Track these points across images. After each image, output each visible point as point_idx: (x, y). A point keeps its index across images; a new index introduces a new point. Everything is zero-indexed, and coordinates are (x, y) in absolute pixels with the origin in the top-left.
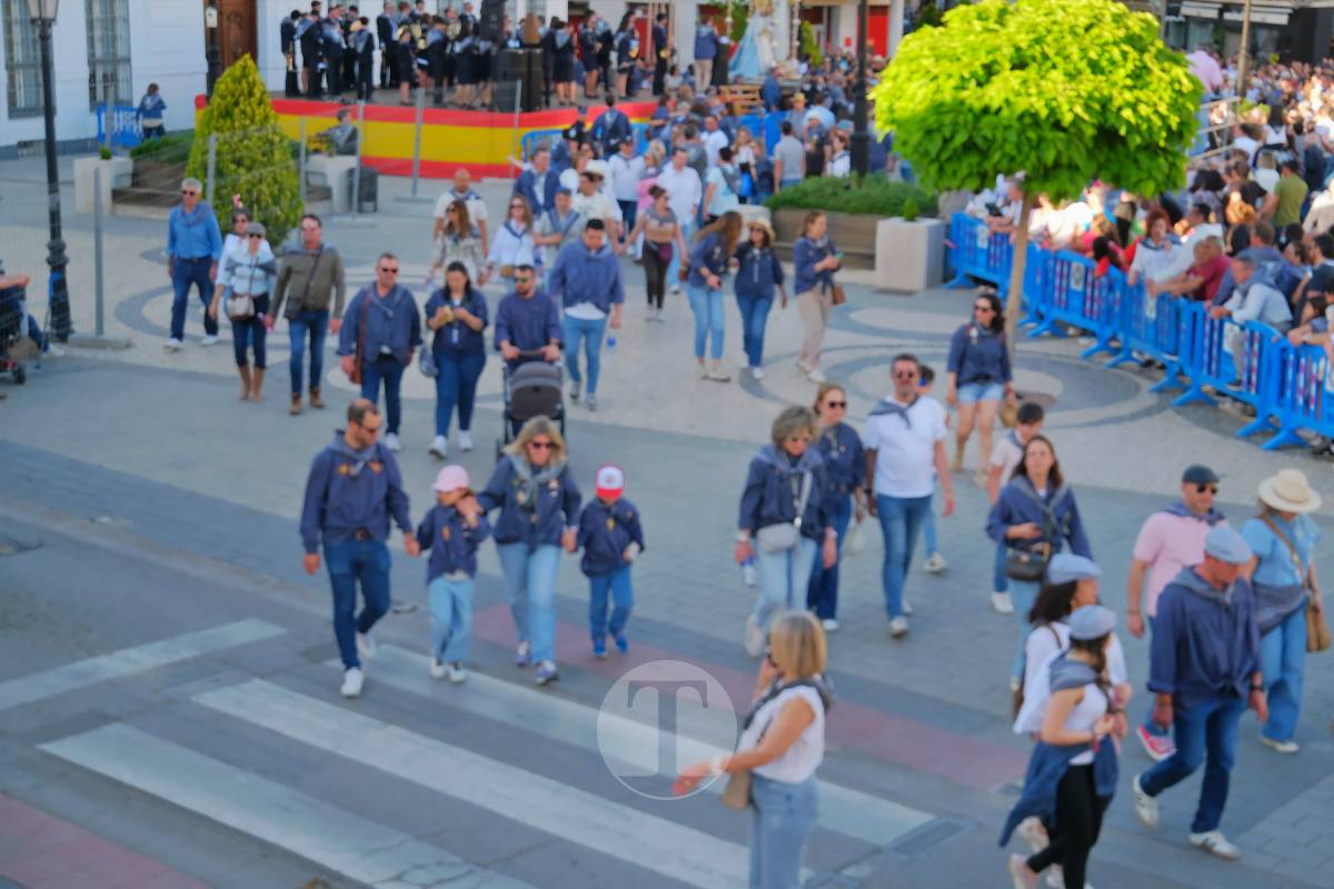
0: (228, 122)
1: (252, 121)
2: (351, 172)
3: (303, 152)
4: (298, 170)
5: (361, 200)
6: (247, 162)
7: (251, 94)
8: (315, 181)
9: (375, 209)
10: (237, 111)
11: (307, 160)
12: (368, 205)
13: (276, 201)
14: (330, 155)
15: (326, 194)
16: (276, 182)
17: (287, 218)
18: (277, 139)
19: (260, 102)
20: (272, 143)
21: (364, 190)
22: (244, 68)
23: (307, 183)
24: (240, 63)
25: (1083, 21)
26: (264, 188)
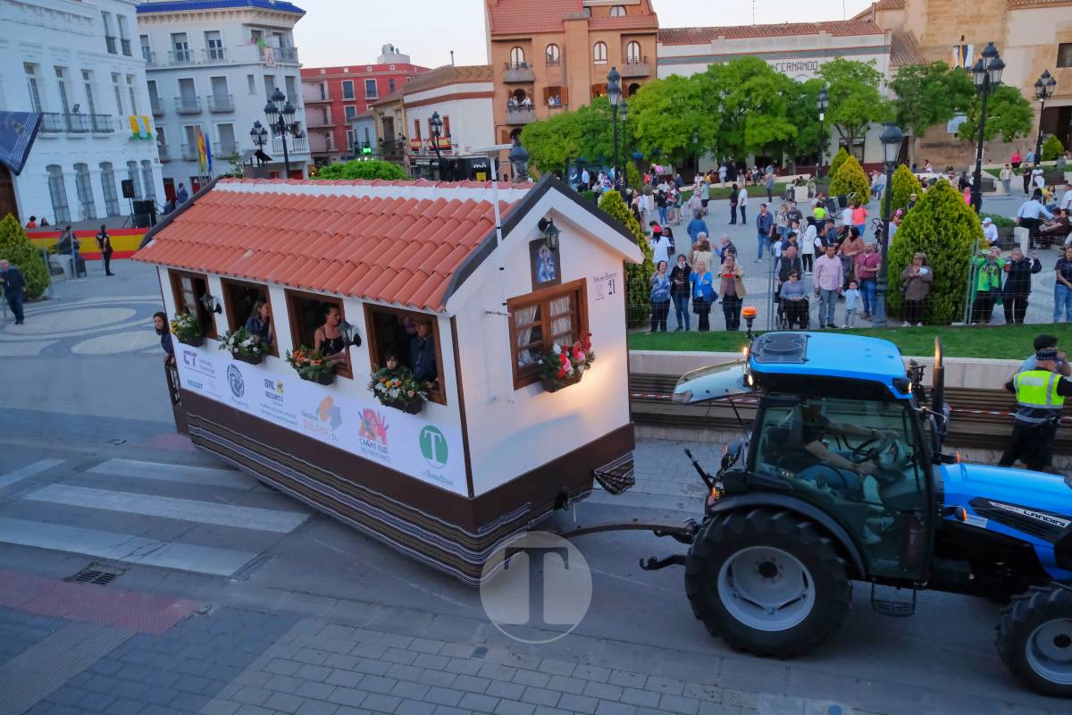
0: (5, 244)
1: (17, 243)
2: (71, 260)
3: (45, 254)
4: (44, 262)
5: (78, 272)
6: (18, 261)
7: (15, 230)
8: (54, 266)
9: (86, 275)
10: (9, 239)
11: (48, 258)
12: (83, 274)
13: (36, 277)
14: (60, 254)
15: (61, 271)
16: (33, 267)
17: (42, 285)
18: (31, 249)
19: (20, 234)
20: (29, 251)
21: (79, 268)
22: (9, 220)
23: (50, 267)
24: (7, 217)
25: (373, 169)
26: (28, 271)
